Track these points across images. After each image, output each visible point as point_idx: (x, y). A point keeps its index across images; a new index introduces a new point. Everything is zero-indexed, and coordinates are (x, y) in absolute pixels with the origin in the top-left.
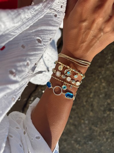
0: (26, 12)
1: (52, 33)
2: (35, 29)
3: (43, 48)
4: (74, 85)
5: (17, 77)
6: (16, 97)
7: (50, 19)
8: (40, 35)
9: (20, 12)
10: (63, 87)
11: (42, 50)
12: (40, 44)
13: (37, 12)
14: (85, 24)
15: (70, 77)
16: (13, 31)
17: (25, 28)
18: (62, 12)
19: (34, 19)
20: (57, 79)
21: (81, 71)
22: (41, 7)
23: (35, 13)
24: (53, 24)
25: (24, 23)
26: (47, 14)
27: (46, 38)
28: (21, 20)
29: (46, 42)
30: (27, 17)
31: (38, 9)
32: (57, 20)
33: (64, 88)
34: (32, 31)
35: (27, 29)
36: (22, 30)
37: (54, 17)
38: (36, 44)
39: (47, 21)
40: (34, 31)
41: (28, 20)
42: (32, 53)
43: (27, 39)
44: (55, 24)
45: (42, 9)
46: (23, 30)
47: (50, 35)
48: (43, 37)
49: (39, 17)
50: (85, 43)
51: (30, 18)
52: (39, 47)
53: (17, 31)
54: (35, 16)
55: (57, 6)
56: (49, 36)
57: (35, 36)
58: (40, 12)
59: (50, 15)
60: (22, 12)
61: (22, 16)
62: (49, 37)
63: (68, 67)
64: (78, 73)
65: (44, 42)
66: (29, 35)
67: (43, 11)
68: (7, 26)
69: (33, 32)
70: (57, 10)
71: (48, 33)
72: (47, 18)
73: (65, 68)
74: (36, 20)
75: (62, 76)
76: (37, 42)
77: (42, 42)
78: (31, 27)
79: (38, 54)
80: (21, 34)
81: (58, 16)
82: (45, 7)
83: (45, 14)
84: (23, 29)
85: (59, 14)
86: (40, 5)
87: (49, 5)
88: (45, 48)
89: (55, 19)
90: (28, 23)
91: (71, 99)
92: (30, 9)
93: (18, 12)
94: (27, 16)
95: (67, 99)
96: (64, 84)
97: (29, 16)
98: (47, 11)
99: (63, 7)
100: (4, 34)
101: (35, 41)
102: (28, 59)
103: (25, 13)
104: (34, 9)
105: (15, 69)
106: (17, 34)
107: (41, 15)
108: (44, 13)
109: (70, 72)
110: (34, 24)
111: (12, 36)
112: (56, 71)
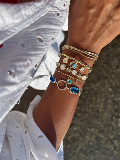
0: (27, 8)
1: (54, 33)
2: (36, 27)
3: (44, 47)
4: (80, 80)
5: (16, 78)
6: (15, 100)
7: (52, 17)
8: (41, 33)
9: (21, 8)
10: (68, 81)
11: (44, 50)
12: (41, 44)
13: (38, 9)
14: (92, 11)
15: (76, 70)
16: (12, 28)
17: (25, 25)
18: (64, 10)
19: (35, 17)
20: (61, 73)
21: (87, 63)
22: (43, 5)
23: (36, 10)
24: (55, 23)
25: (24, 21)
26: (49, 13)
27: (48, 37)
28: (22, 17)
29: (48, 41)
30: (28, 14)
31: (40, 6)
32: (59, 19)
33: (70, 82)
34: (32, 29)
35: (27, 27)
36: (22, 28)
37: (56, 15)
38: (37, 43)
39: (49, 19)
40: (35, 29)
41: (29, 17)
42: (33, 53)
43: (28, 38)
44: (57, 23)
45: (44, 6)
46: (24, 28)
47: (52, 34)
48: (45, 36)
49: (41, 15)
50: (93, 32)
51: (31, 15)
52: (40, 47)
53: (17, 28)
54: (36, 13)
55: (59, 4)
56: (50, 35)
57: (36, 35)
58: (41, 9)
59: (52, 14)
60: (23, 8)
61: (23, 12)
62: (51, 37)
63: (74, 59)
64: (84, 66)
65: (46, 41)
66: (30, 34)
67: (45, 9)
68: (7, 22)
69: (33, 31)
70: (59, 8)
71: (50, 32)
72: (48, 16)
73: (70, 61)
74: (37, 17)
75: (67, 70)
76: (38, 41)
77: (44, 41)
78: (31, 25)
79: (39, 54)
80: (20, 32)
81: (60, 15)
82: (47, 4)
83: (47, 12)
84: (23, 26)
85: (62, 13)
86: (41, 2)
87: (52, 3)
88: (46, 48)
89: (57, 18)
90: (28, 21)
91: (77, 94)
92: (31, 6)
93: (18, 7)
94: (28, 12)
95: (72, 95)
96: (70, 78)
97: (30, 13)
98: (49, 9)
99: (66, 5)
100: (2, 30)
101: (36, 41)
102: (28, 59)
103: (25, 10)
104: (35, 6)
105: (14, 69)
106: (17, 31)
107: (42, 13)
108: (45, 11)
109: (75, 65)
110: (35, 22)
111: (12, 33)
112: (61, 64)
